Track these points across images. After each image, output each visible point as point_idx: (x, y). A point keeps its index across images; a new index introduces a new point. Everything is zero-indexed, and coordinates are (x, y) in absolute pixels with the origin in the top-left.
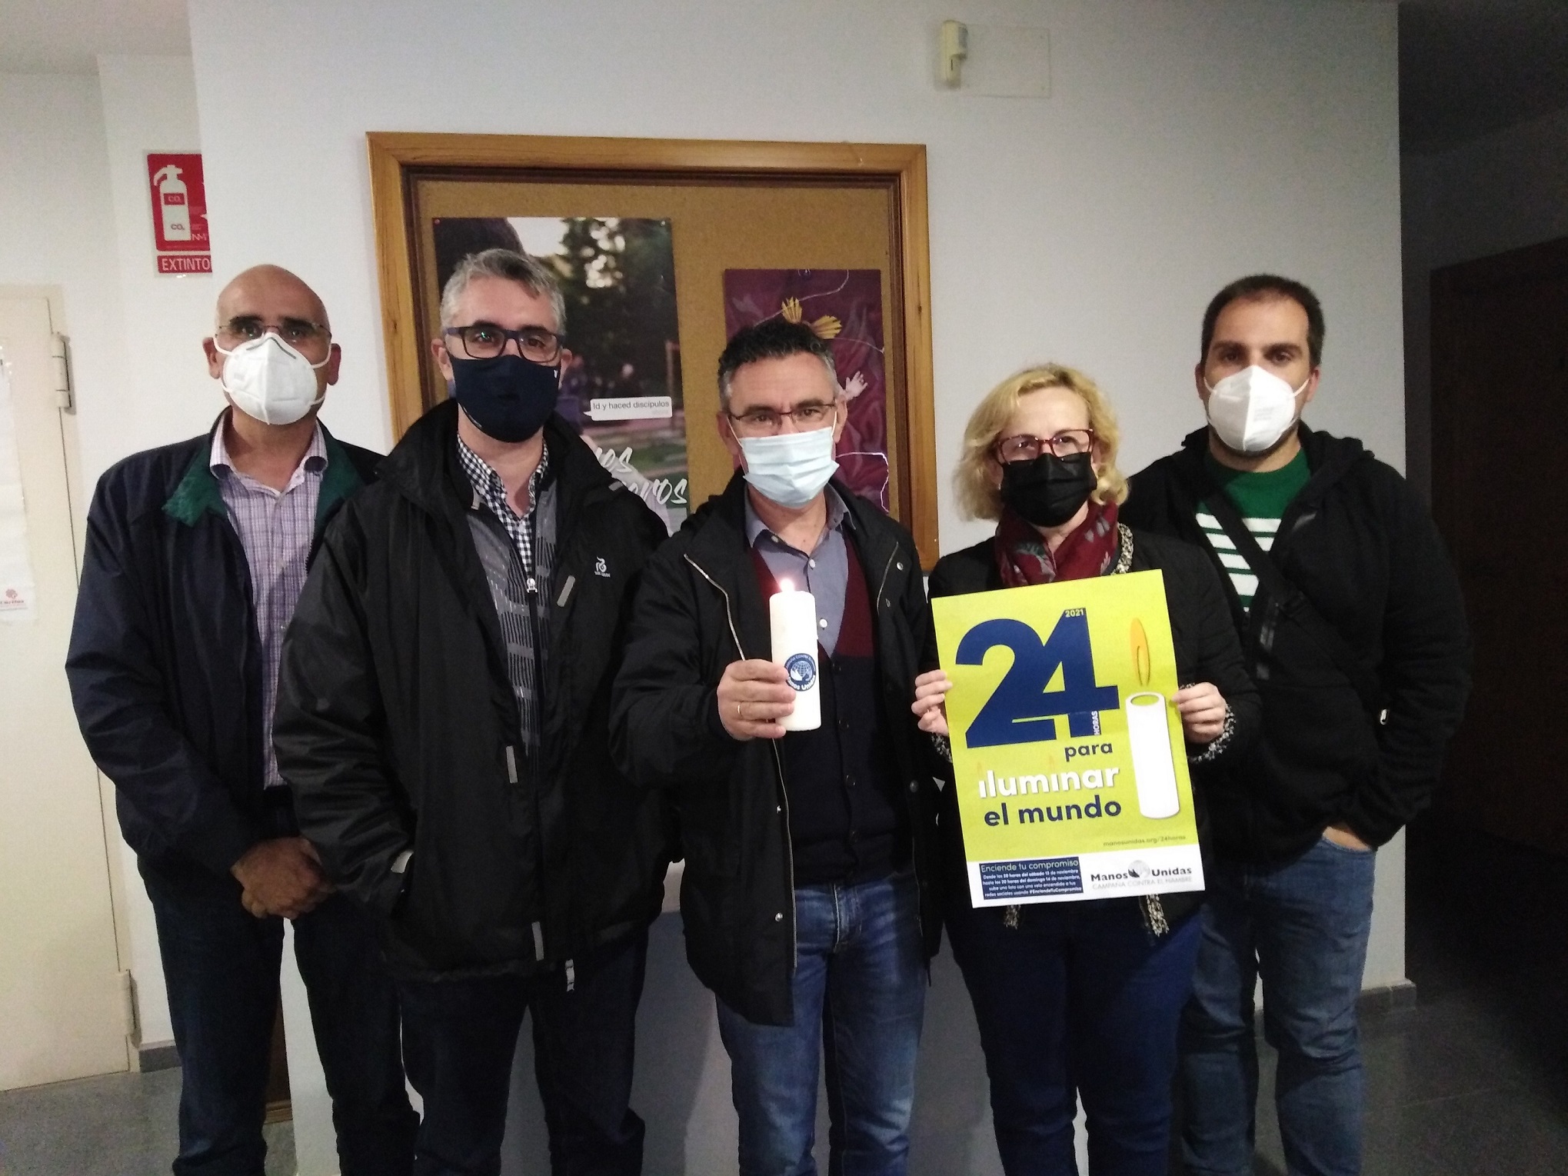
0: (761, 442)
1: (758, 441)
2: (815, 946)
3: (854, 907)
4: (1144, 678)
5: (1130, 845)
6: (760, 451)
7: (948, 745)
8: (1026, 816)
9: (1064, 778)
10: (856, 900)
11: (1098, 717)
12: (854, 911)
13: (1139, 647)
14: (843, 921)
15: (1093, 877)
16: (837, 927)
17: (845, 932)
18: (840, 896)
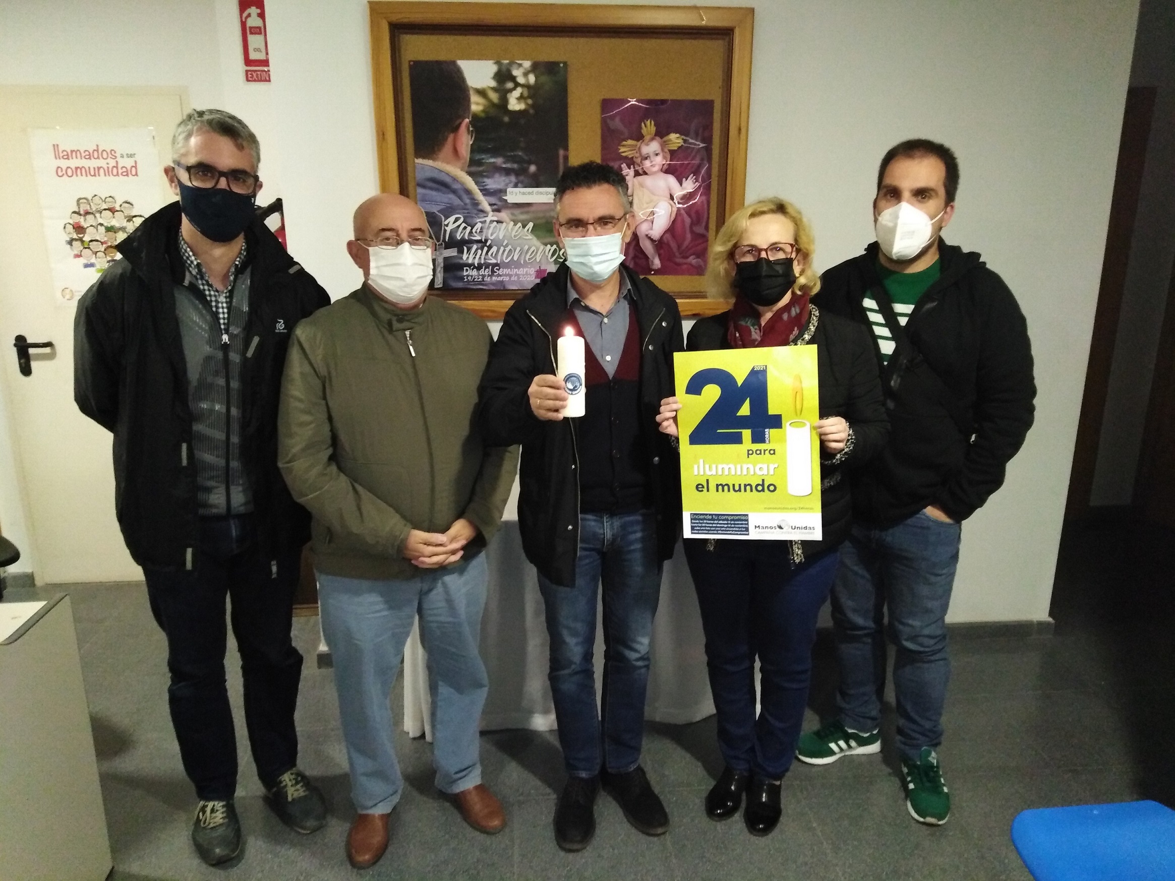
0: (575, 241)
1: (573, 240)
2: (592, 546)
3: (615, 527)
4: (799, 412)
5: (779, 510)
6: (574, 247)
7: (678, 442)
8: (720, 487)
9: (745, 467)
10: (617, 523)
11: (769, 433)
12: (615, 530)
13: (797, 392)
14: (608, 534)
15: (756, 527)
16: (604, 537)
17: (610, 540)
18: (607, 520)
